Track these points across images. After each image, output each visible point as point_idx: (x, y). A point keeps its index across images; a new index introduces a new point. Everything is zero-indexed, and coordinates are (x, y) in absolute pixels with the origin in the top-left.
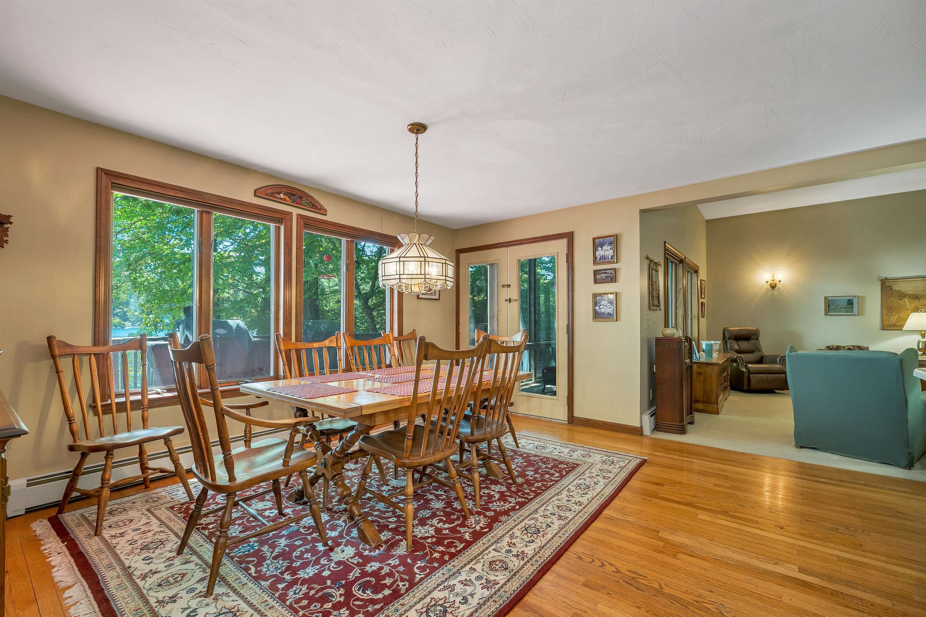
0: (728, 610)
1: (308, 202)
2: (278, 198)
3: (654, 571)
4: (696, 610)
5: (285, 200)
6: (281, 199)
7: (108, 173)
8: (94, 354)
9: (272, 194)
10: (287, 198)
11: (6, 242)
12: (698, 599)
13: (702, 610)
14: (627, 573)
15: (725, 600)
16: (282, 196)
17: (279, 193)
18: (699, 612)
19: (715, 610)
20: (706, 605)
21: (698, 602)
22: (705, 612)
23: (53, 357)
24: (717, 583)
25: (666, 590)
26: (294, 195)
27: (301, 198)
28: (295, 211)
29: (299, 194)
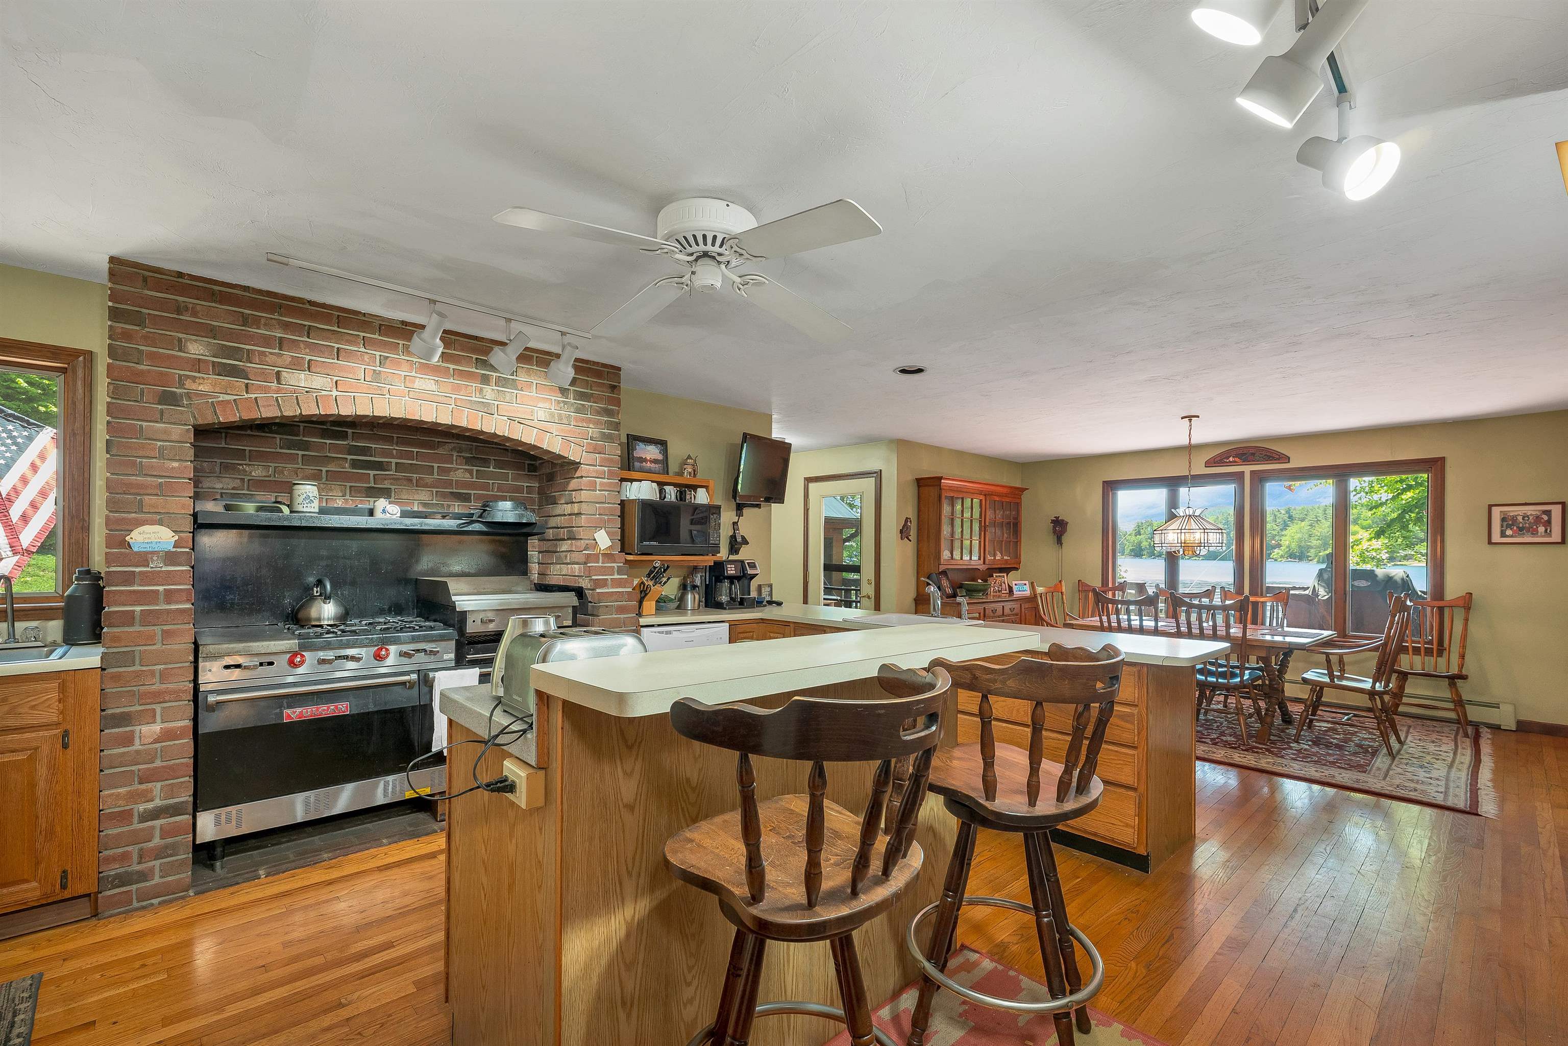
1: (1261, 455)
2: (1227, 462)
5: (1236, 462)
6: (1231, 462)
7: (1110, 482)
17: (1229, 458)
26: (1244, 454)
27: (1253, 454)
28: (1247, 469)
29: (1252, 451)
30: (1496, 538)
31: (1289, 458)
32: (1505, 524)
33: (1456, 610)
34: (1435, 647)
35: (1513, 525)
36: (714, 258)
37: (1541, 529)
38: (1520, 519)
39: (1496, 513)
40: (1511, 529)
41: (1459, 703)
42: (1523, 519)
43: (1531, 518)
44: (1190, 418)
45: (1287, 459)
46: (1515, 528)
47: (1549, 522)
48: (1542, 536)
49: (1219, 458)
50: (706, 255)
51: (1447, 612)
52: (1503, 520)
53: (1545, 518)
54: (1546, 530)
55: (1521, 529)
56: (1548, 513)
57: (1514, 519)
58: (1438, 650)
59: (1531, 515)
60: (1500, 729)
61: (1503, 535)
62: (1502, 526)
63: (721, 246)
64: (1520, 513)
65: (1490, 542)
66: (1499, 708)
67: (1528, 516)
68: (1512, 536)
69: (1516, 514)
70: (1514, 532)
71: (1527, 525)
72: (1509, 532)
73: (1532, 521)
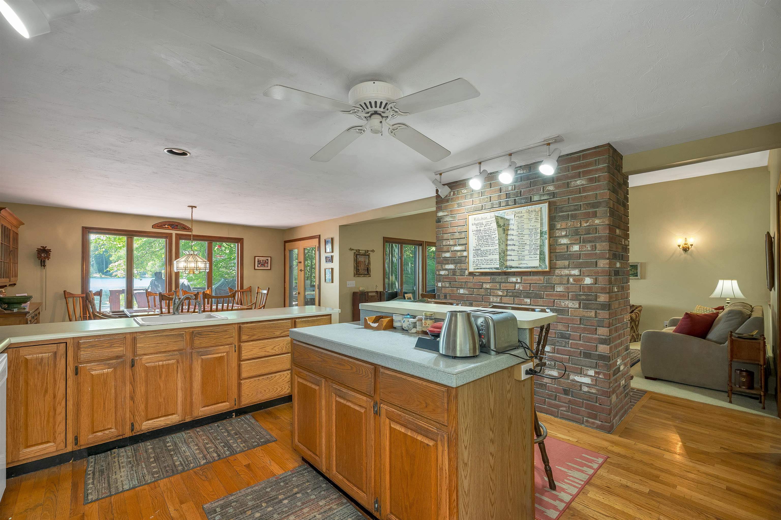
1: (181, 227)
2: (164, 227)
5: (168, 228)
6: (166, 228)
7: (86, 228)
8: (82, 297)
10: (169, 227)
11: (50, 258)
16: (166, 226)
17: (165, 225)
23: (65, 298)
27: (177, 226)
28: (174, 232)
29: (176, 224)
36: (380, 114)
44: (192, 207)
45: (191, 230)
49: (160, 225)
50: (376, 113)
63: (384, 108)
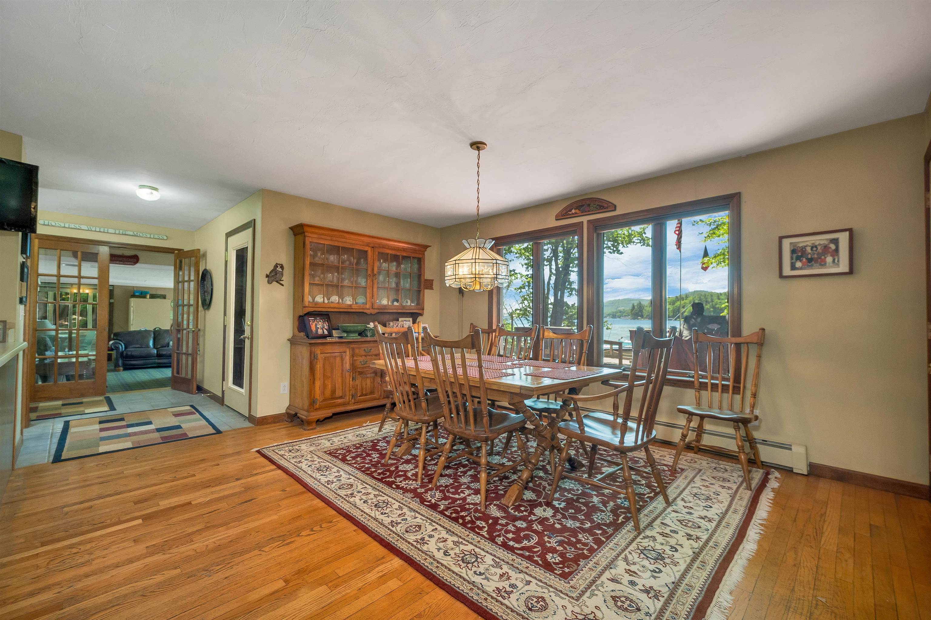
0: (204, 576)
1: (595, 206)
2: (570, 215)
3: (280, 556)
4: (224, 558)
5: (576, 213)
6: (573, 214)
9: (566, 213)
10: (577, 211)
12: (229, 565)
13: (221, 561)
14: (293, 540)
15: (211, 581)
16: (573, 211)
18: (222, 559)
19: (213, 568)
20: (221, 566)
21: (229, 563)
22: (218, 562)
24: (229, 589)
25: (256, 552)
26: (583, 206)
27: (589, 205)
28: (585, 219)
29: (588, 202)
30: (787, 271)
31: (615, 206)
32: (795, 256)
33: (750, 346)
34: (730, 383)
35: (802, 256)
37: (829, 259)
38: (809, 249)
39: (787, 244)
40: (801, 261)
41: (752, 442)
42: (812, 249)
43: (819, 248)
44: (477, 145)
45: (615, 208)
46: (804, 260)
47: (837, 250)
48: (832, 267)
49: (565, 212)
51: (744, 349)
52: (793, 251)
53: (833, 247)
54: (834, 261)
55: (810, 260)
56: (835, 241)
57: (803, 250)
58: (734, 387)
59: (820, 244)
60: (792, 471)
61: (793, 268)
62: (792, 258)
64: (808, 243)
65: (781, 276)
66: (790, 449)
67: (816, 247)
68: (801, 269)
69: (804, 244)
70: (803, 264)
71: (816, 256)
72: (798, 264)
73: (820, 251)
